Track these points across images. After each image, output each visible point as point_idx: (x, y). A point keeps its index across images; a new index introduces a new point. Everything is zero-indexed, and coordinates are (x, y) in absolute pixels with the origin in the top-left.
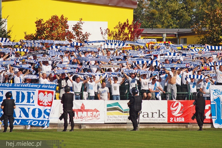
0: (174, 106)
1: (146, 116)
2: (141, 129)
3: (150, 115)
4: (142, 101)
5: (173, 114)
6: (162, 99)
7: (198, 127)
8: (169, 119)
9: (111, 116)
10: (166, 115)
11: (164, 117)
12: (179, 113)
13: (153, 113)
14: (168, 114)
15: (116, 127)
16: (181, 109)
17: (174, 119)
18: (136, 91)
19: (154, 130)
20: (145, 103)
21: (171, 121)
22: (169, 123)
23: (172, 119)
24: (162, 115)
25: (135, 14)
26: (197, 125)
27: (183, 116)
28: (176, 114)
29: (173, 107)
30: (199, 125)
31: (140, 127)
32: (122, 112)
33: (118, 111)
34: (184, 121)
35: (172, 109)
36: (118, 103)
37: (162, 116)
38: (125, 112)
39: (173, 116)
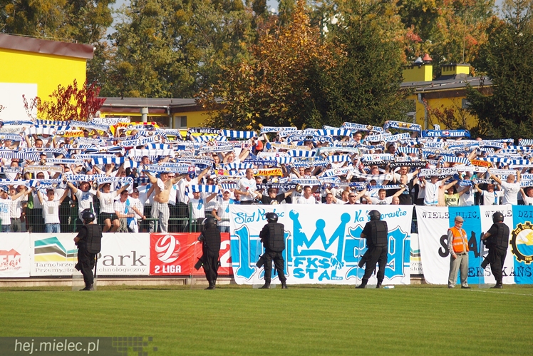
0: (162, 243)
1: (108, 263)
2: (100, 288)
3: (117, 261)
4: (103, 234)
5: (160, 259)
6: (140, 231)
7: (207, 283)
8: (152, 269)
9: (43, 263)
10: (147, 261)
11: (143, 264)
12: (171, 257)
13: (122, 258)
14: (151, 259)
15: (52, 284)
16: (175, 250)
17: (161, 269)
18: (91, 216)
19: (124, 289)
20: (106, 238)
21: (156, 272)
22: (153, 276)
23: (158, 267)
24: (138, 260)
25: (89, 69)
26: (206, 279)
27: (179, 262)
28: (164, 258)
29: (159, 245)
30: (208, 279)
31: (98, 283)
32: (64, 255)
33: (56, 253)
34: (180, 272)
35: (158, 249)
36: (55, 238)
37: (140, 262)
38: (69, 256)
39: (160, 263)
